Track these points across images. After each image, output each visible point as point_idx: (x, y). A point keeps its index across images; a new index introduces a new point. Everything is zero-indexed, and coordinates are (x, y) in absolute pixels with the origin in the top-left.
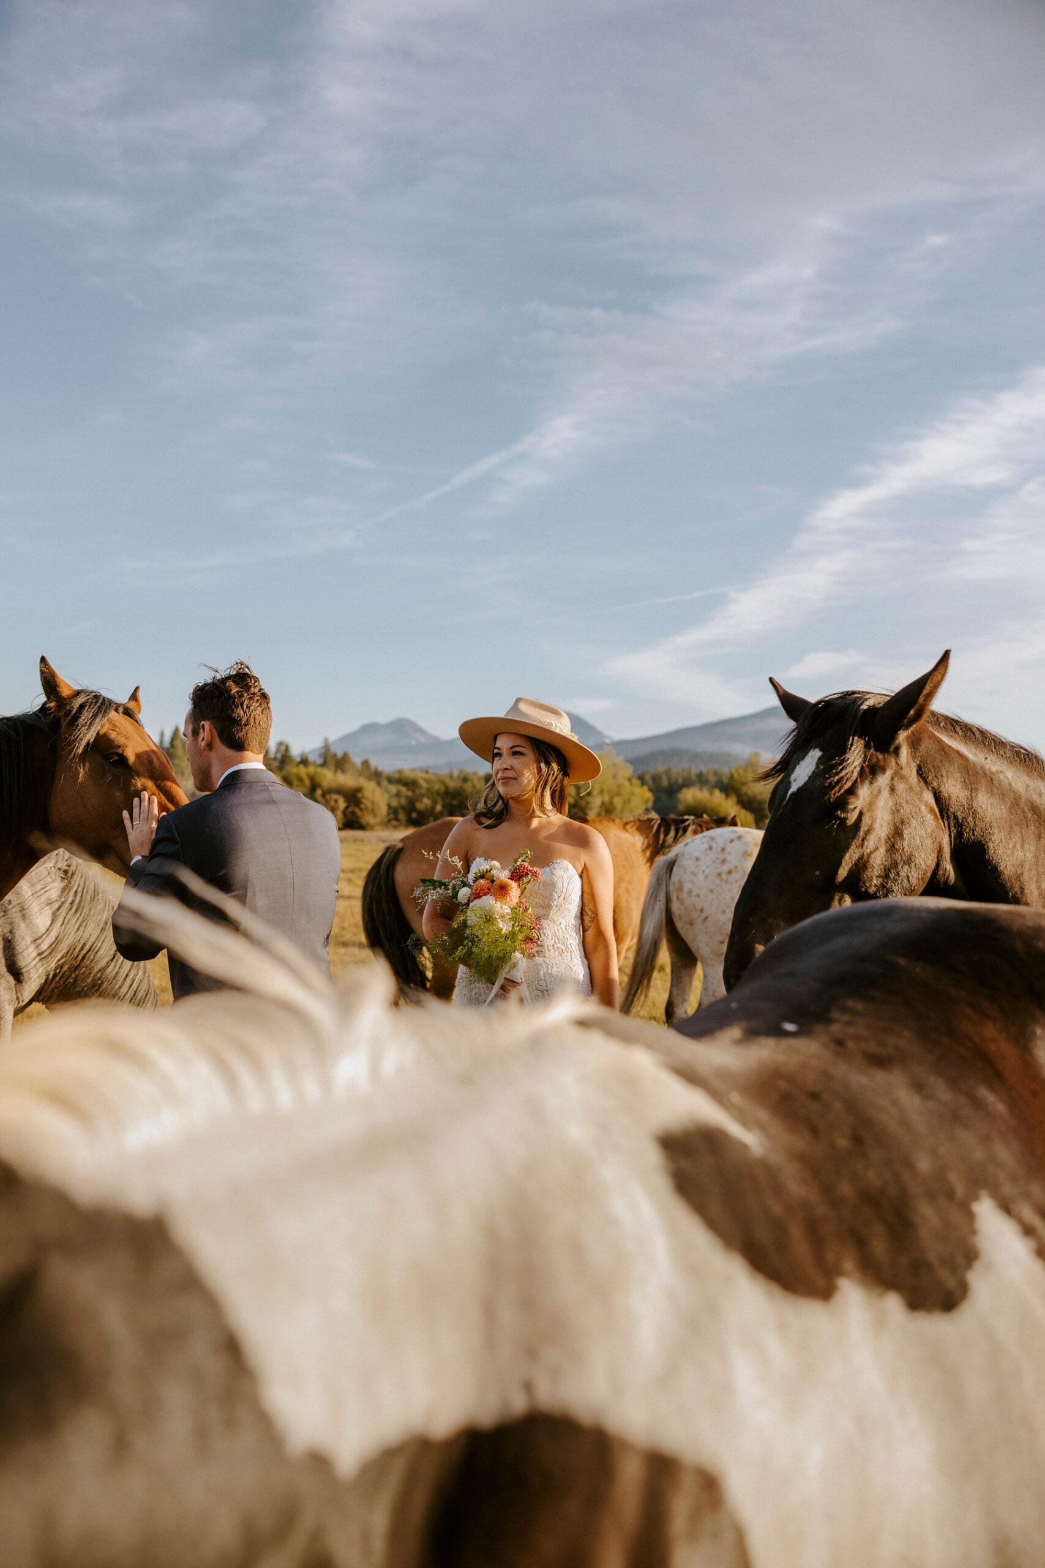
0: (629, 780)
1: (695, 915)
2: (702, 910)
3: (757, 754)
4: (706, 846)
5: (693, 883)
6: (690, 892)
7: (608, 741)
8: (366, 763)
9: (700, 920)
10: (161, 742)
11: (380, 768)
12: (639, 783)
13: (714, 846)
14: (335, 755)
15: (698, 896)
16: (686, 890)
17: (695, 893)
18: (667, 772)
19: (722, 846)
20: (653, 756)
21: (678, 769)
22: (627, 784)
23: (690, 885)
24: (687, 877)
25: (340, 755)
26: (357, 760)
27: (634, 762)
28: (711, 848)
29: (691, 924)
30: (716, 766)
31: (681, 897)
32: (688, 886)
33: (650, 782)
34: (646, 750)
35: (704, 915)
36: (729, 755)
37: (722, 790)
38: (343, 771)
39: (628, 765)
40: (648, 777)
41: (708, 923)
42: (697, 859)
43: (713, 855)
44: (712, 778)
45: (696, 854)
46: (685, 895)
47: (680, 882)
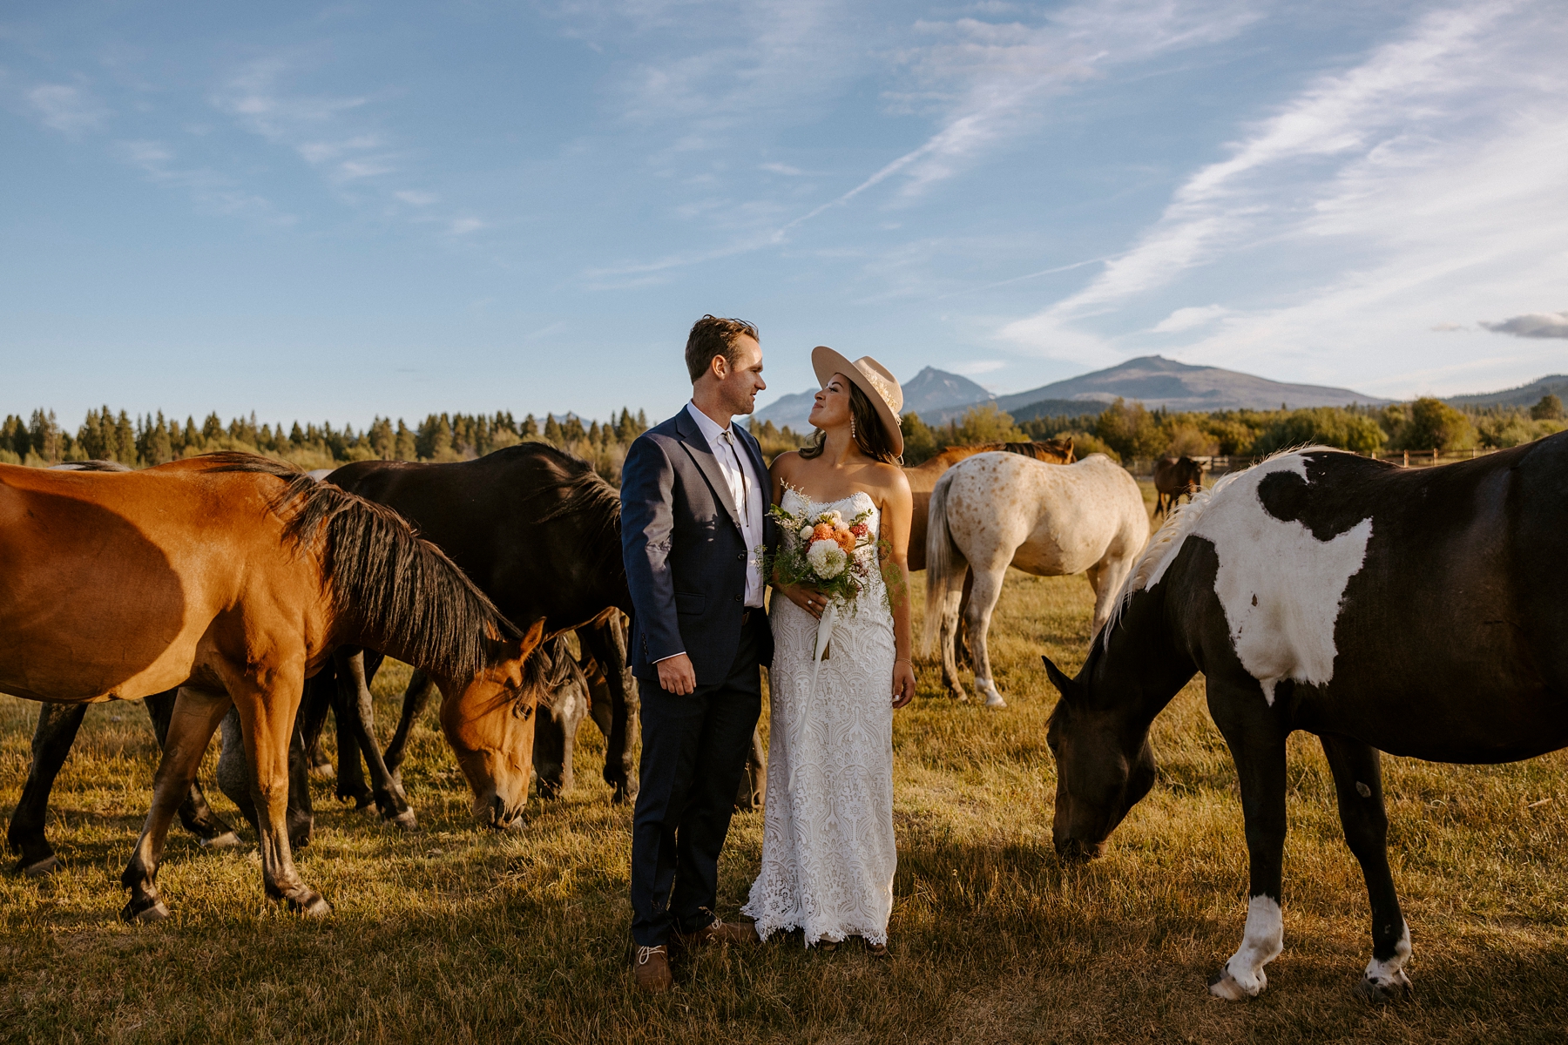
0: (1011, 429)
1: (972, 526)
2: (979, 522)
3: (1121, 401)
4: (978, 466)
5: (972, 499)
6: (969, 507)
7: (992, 397)
8: (786, 429)
9: (978, 530)
10: (613, 422)
11: (798, 433)
12: (1020, 430)
13: (986, 466)
14: (759, 424)
15: (976, 510)
16: (965, 504)
17: (973, 507)
18: (1045, 421)
19: (993, 466)
20: (1032, 408)
21: (1053, 418)
22: (1010, 433)
23: (968, 501)
24: (965, 494)
25: (763, 423)
26: (778, 427)
27: (1016, 414)
28: (983, 469)
29: (969, 534)
30: (1087, 414)
31: (961, 511)
32: (966, 501)
33: (1031, 431)
34: (1025, 403)
35: (981, 526)
36: (1098, 403)
37: (1091, 434)
38: (766, 436)
39: (1011, 417)
40: (1028, 426)
41: (985, 534)
42: (973, 478)
43: (986, 474)
44: (1084, 424)
45: (971, 474)
46: (964, 509)
47: (959, 498)
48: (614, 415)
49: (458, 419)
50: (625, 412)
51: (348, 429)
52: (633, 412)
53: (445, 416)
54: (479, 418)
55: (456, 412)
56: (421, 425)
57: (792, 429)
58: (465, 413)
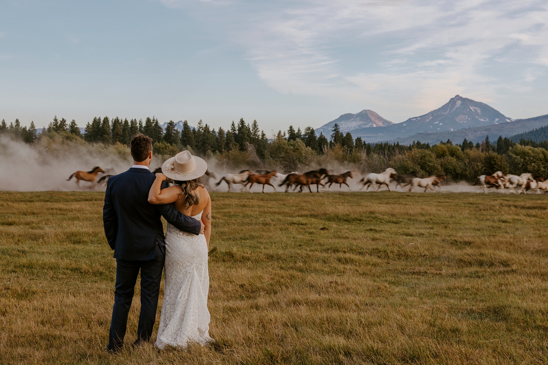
48: (233, 125)
49: (116, 122)
50: (242, 122)
51: (33, 126)
52: (249, 123)
53: (106, 120)
54: (132, 122)
55: (115, 118)
56: (88, 126)
57: (363, 140)
58: (122, 118)
